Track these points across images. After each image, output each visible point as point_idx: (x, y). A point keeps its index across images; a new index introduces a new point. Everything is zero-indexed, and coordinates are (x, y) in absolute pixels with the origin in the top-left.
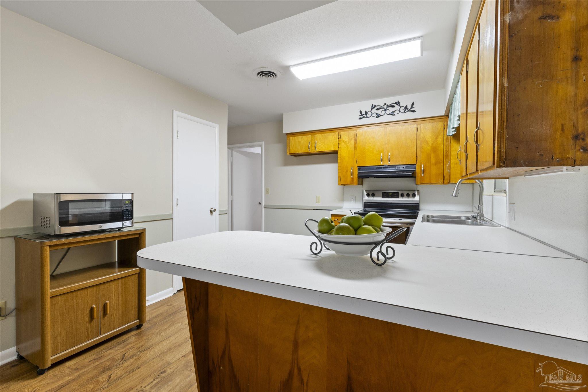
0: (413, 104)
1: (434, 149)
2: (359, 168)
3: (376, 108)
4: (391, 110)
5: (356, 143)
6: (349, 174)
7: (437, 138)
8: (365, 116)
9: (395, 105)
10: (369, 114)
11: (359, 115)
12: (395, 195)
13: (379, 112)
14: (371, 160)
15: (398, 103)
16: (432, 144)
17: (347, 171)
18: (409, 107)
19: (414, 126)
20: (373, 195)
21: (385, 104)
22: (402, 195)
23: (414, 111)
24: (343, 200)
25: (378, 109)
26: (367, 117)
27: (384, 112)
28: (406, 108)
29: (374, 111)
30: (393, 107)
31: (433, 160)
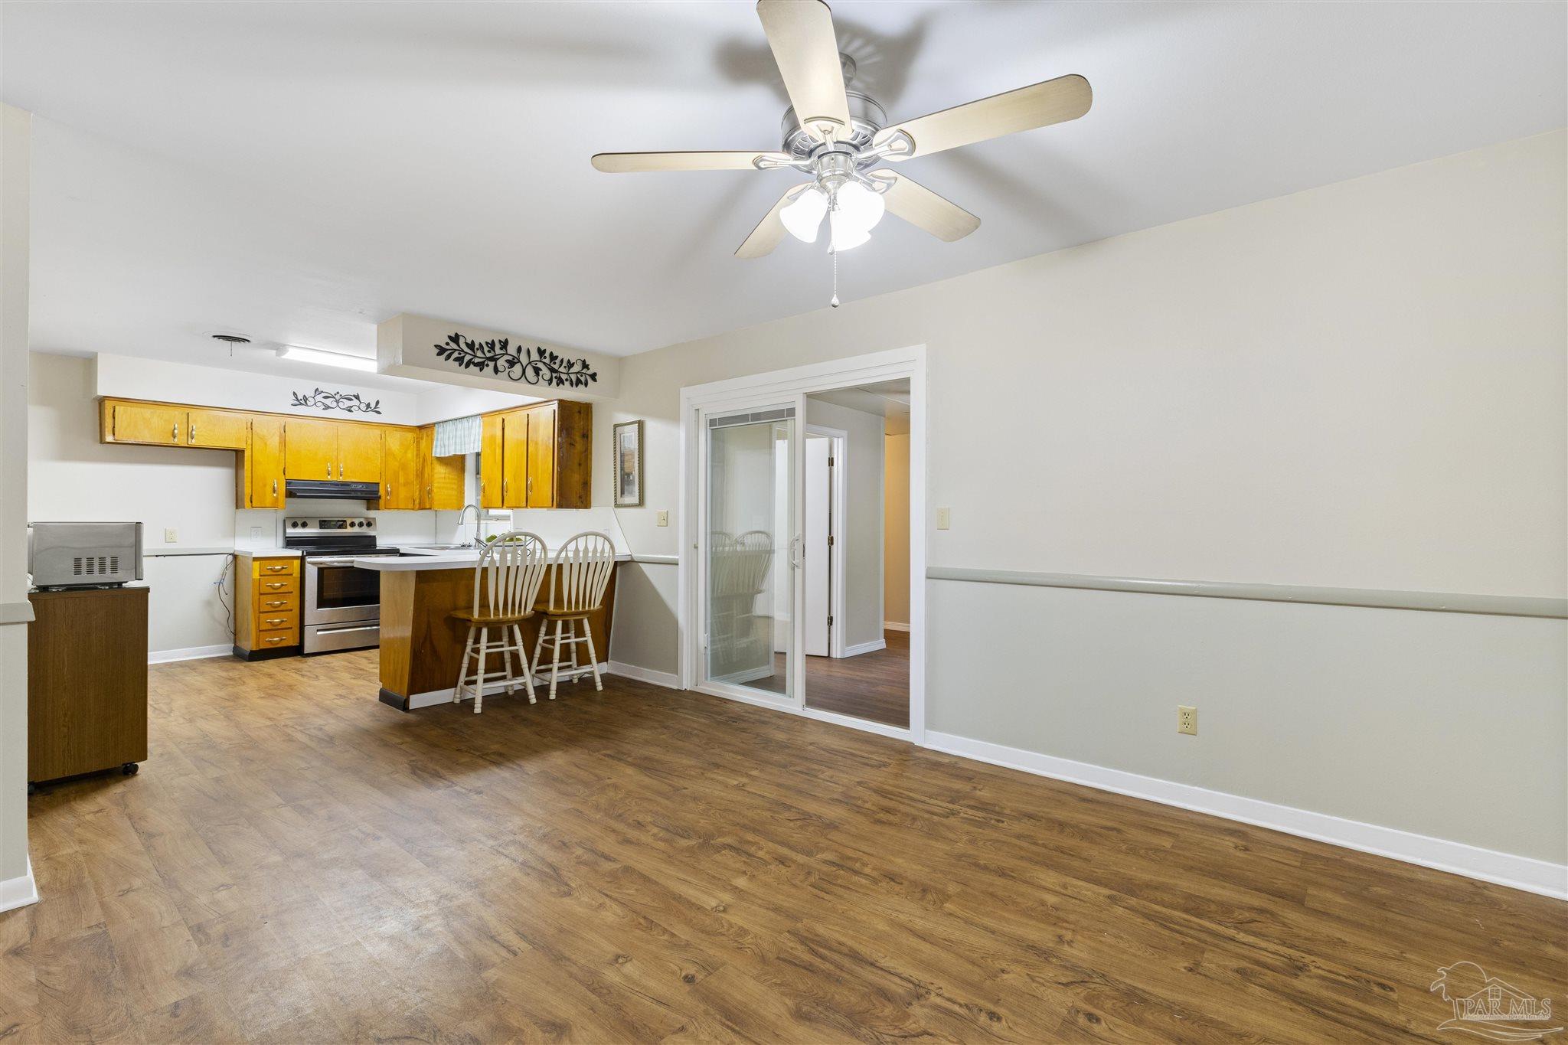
0: (378, 402)
1: (404, 467)
2: (288, 483)
3: (323, 395)
4: (348, 403)
5: (283, 443)
6: (269, 490)
7: (406, 452)
8: (303, 402)
9: (353, 398)
10: (311, 402)
11: (291, 399)
12: (342, 524)
13: (328, 402)
14: (310, 472)
15: (357, 397)
16: (400, 459)
17: (265, 486)
18: (373, 405)
19: (377, 432)
20: (304, 525)
21: (338, 393)
22: (352, 525)
23: (379, 413)
24: (233, 534)
25: (325, 397)
26: (307, 405)
27: (335, 404)
28: (368, 406)
29: (319, 398)
30: (350, 400)
31: (402, 480)
